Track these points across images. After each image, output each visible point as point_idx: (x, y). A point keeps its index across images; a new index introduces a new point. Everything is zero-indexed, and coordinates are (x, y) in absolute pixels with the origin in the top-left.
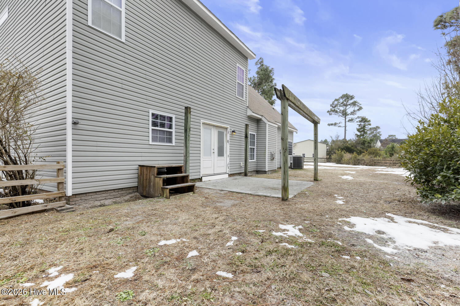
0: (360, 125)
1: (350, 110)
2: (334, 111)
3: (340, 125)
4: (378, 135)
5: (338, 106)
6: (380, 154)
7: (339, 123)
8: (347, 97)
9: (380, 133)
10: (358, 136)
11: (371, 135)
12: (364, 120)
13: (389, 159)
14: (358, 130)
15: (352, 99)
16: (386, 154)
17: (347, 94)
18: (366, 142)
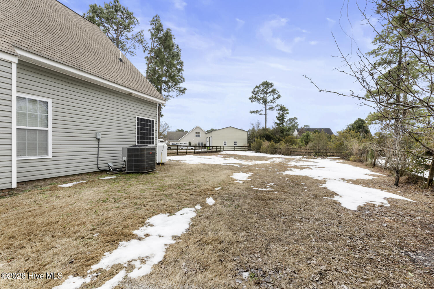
0: (279, 114)
1: (270, 97)
2: (255, 98)
3: (261, 112)
4: (296, 125)
5: (259, 93)
6: (296, 142)
7: (261, 111)
8: (267, 85)
9: (298, 123)
10: (278, 124)
11: (290, 125)
12: (283, 109)
13: (304, 148)
14: (278, 119)
15: (271, 87)
16: (302, 142)
17: (267, 81)
18: (284, 130)
